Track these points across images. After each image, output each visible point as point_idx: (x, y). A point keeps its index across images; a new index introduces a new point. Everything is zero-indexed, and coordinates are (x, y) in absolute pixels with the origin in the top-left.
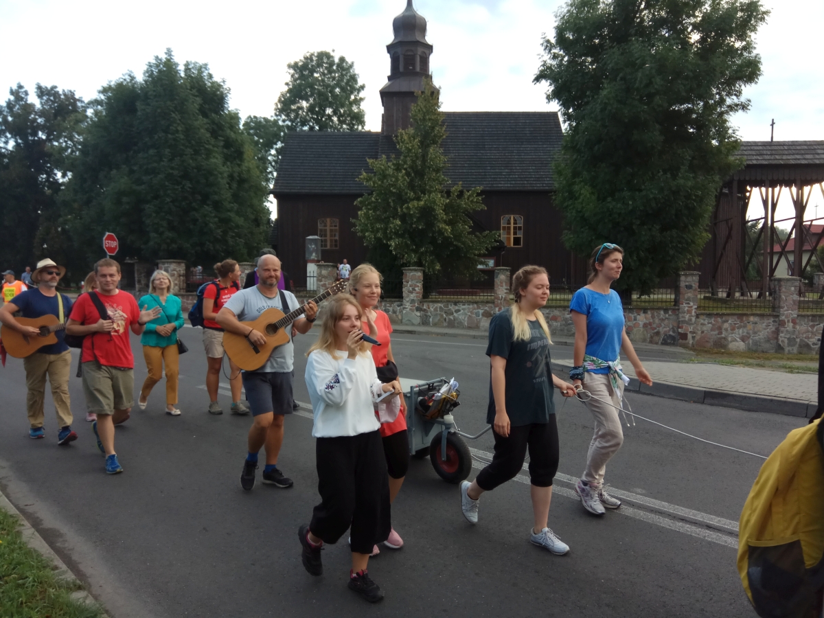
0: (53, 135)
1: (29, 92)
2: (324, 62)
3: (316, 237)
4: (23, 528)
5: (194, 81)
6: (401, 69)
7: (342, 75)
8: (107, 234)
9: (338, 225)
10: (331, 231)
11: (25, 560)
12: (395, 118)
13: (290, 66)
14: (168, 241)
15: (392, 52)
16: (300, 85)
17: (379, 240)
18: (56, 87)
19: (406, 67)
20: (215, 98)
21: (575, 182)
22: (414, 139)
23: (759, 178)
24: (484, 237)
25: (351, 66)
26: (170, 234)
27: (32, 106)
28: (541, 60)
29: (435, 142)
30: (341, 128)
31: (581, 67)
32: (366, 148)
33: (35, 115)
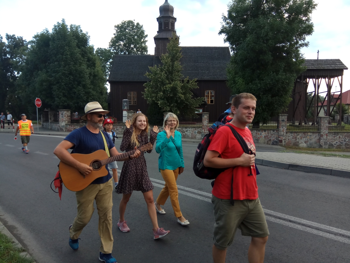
0: (14, 56)
1: (3, 37)
2: (130, 25)
3: (127, 100)
5: (74, 33)
6: (163, 28)
7: (138, 31)
8: (37, 98)
9: (136, 94)
10: (133, 97)
12: (160, 49)
13: (115, 27)
14: (63, 101)
15: (159, 21)
16: (119, 34)
17: (153, 101)
18: (14, 35)
19: (165, 28)
20: (83, 40)
21: (236, 76)
22: (168, 58)
23: (312, 75)
24: (198, 100)
25: (142, 27)
26: (64, 99)
27: (4, 43)
28: (222, 25)
29: (177, 60)
30: (137, 53)
31: (239, 28)
32: (148, 62)
33: (6, 47)
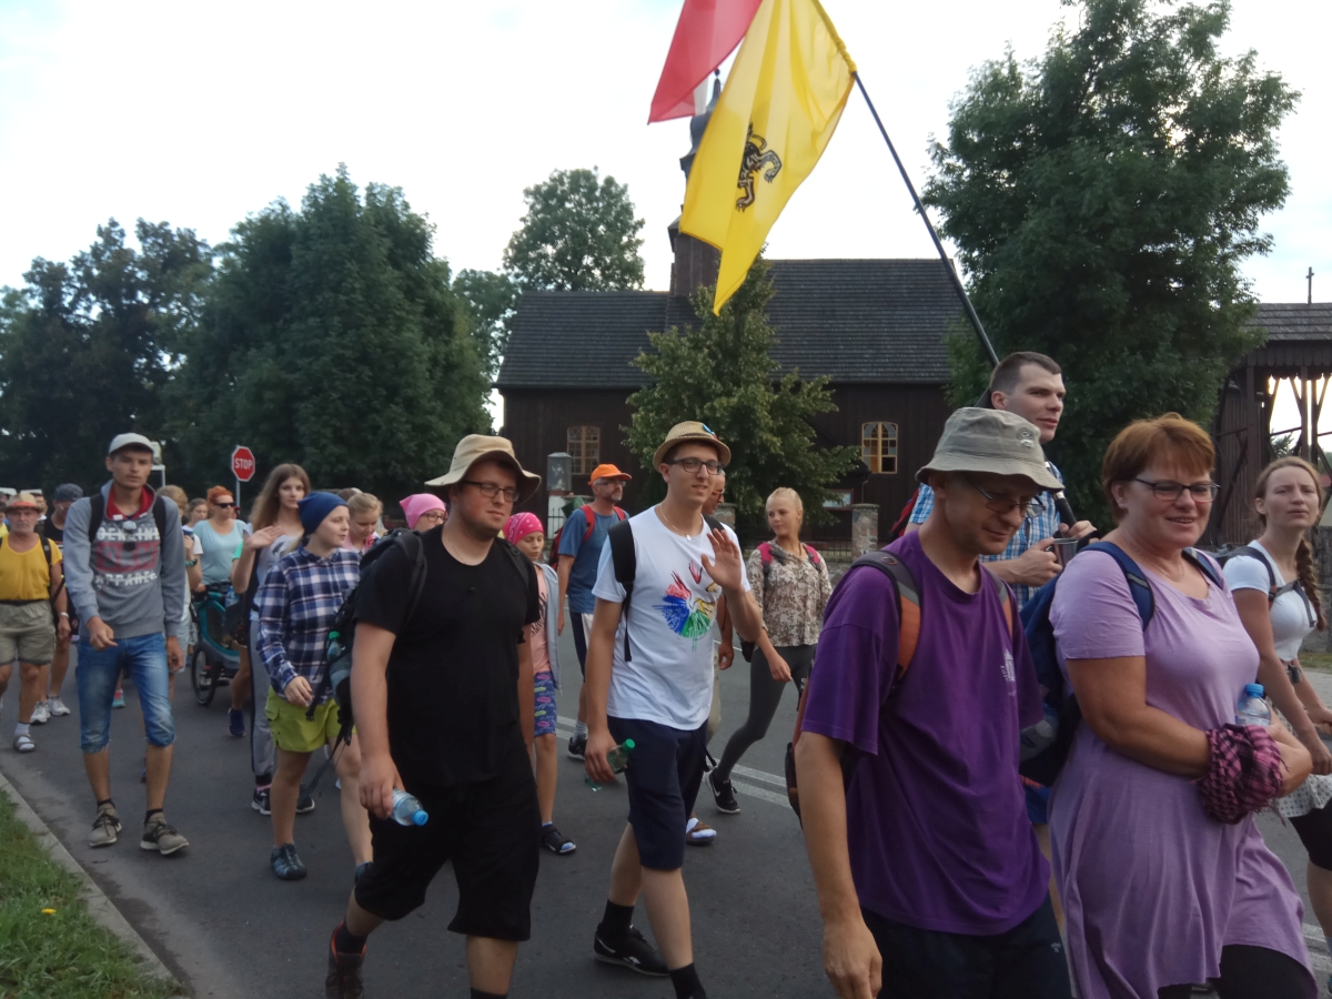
0: (160, 297)
1: (126, 232)
2: (581, 186)
3: (564, 455)
4: (89, 894)
5: (382, 213)
7: (609, 206)
8: (239, 447)
9: (598, 436)
10: (588, 446)
11: (92, 945)
12: (691, 270)
13: (527, 193)
14: (334, 459)
15: (688, 168)
16: (543, 221)
18: (166, 224)
20: (413, 239)
21: (984, 367)
23: (1289, 363)
24: (835, 455)
25: (623, 191)
26: (335, 449)
27: (129, 253)
28: (928, 174)
29: (755, 305)
30: (606, 287)
31: (993, 186)
32: (646, 316)
33: (134, 266)
